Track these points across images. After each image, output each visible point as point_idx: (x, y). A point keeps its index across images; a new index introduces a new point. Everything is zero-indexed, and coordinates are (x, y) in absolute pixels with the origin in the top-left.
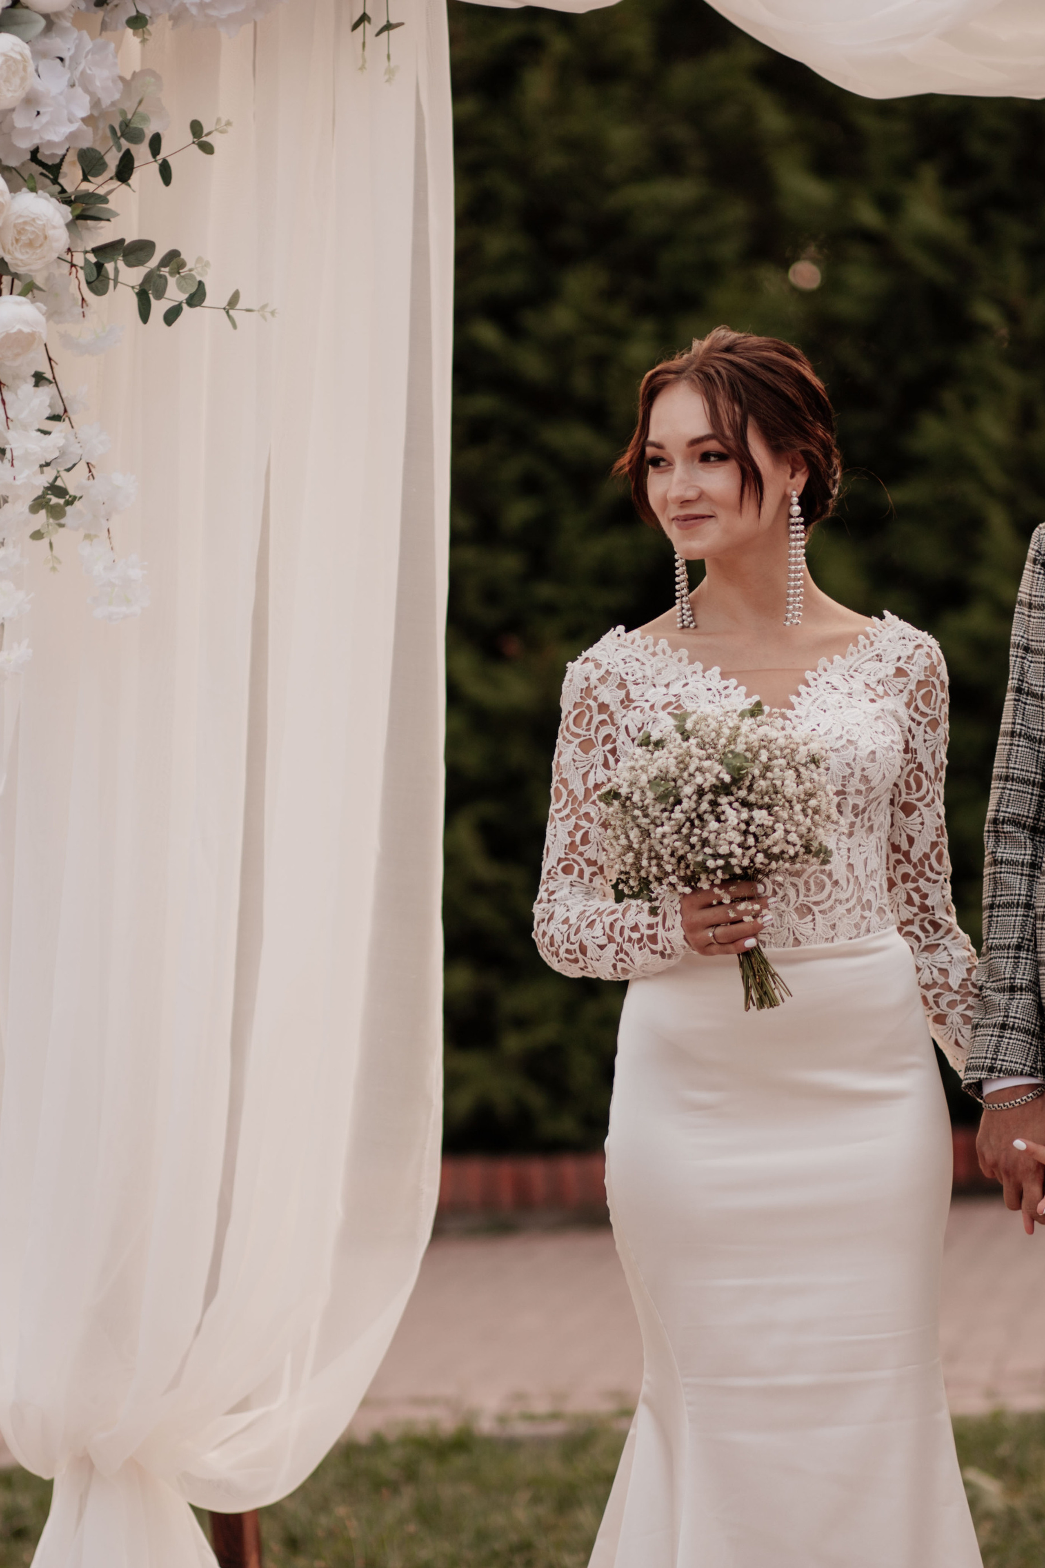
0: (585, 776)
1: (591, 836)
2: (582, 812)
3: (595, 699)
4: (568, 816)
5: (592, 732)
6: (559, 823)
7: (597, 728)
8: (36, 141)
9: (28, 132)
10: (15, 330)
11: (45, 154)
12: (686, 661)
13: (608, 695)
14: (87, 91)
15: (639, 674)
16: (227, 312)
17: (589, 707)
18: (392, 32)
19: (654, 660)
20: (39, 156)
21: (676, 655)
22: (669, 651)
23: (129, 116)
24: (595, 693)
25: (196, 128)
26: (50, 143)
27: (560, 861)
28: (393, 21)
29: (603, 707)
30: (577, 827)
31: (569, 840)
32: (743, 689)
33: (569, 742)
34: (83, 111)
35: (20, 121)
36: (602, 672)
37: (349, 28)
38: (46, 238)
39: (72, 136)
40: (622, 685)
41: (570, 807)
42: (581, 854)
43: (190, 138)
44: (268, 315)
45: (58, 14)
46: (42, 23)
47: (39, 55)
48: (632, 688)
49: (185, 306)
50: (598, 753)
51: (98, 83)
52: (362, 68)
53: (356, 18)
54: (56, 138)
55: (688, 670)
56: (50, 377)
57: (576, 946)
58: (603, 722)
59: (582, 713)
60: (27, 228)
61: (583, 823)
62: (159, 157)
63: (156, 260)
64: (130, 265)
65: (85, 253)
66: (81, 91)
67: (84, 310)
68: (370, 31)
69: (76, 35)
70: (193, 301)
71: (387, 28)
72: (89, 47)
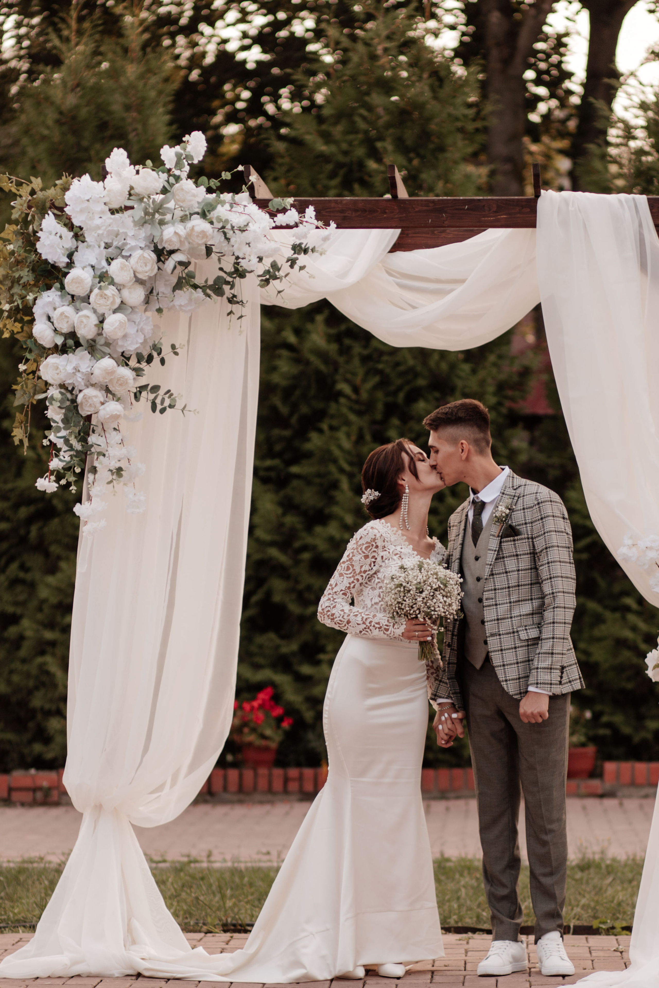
0: (361, 566)
5: (370, 553)
8: (124, 349)
9: (122, 346)
10: (114, 413)
11: (127, 354)
14: (143, 334)
16: (183, 411)
17: (372, 545)
18: (243, 318)
20: (124, 354)
23: (156, 343)
25: (173, 347)
26: (129, 351)
28: (243, 315)
29: (377, 546)
34: (141, 340)
35: (120, 343)
36: (380, 534)
37: (227, 314)
38: (127, 383)
39: (137, 348)
43: (171, 350)
44: (196, 413)
45: (135, 307)
46: (131, 310)
47: (129, 320)
49: (168, 408)
50: (369, 561)
51: (146, 331)
52: (229, 329)
53: (229, 311)
54: (132, 349)
56: (117, 429)
57: (346, 620)
60: (122, 379)
62: (161, 356)
63: (162, 392)
64: (152, 393)
65: (136, 388)
66: (141, 333)
67: (132, 407)
68: (234, 317)
69: (140, 314)
70: (171, 406)
71: (241, 317)
72: (144, 318)
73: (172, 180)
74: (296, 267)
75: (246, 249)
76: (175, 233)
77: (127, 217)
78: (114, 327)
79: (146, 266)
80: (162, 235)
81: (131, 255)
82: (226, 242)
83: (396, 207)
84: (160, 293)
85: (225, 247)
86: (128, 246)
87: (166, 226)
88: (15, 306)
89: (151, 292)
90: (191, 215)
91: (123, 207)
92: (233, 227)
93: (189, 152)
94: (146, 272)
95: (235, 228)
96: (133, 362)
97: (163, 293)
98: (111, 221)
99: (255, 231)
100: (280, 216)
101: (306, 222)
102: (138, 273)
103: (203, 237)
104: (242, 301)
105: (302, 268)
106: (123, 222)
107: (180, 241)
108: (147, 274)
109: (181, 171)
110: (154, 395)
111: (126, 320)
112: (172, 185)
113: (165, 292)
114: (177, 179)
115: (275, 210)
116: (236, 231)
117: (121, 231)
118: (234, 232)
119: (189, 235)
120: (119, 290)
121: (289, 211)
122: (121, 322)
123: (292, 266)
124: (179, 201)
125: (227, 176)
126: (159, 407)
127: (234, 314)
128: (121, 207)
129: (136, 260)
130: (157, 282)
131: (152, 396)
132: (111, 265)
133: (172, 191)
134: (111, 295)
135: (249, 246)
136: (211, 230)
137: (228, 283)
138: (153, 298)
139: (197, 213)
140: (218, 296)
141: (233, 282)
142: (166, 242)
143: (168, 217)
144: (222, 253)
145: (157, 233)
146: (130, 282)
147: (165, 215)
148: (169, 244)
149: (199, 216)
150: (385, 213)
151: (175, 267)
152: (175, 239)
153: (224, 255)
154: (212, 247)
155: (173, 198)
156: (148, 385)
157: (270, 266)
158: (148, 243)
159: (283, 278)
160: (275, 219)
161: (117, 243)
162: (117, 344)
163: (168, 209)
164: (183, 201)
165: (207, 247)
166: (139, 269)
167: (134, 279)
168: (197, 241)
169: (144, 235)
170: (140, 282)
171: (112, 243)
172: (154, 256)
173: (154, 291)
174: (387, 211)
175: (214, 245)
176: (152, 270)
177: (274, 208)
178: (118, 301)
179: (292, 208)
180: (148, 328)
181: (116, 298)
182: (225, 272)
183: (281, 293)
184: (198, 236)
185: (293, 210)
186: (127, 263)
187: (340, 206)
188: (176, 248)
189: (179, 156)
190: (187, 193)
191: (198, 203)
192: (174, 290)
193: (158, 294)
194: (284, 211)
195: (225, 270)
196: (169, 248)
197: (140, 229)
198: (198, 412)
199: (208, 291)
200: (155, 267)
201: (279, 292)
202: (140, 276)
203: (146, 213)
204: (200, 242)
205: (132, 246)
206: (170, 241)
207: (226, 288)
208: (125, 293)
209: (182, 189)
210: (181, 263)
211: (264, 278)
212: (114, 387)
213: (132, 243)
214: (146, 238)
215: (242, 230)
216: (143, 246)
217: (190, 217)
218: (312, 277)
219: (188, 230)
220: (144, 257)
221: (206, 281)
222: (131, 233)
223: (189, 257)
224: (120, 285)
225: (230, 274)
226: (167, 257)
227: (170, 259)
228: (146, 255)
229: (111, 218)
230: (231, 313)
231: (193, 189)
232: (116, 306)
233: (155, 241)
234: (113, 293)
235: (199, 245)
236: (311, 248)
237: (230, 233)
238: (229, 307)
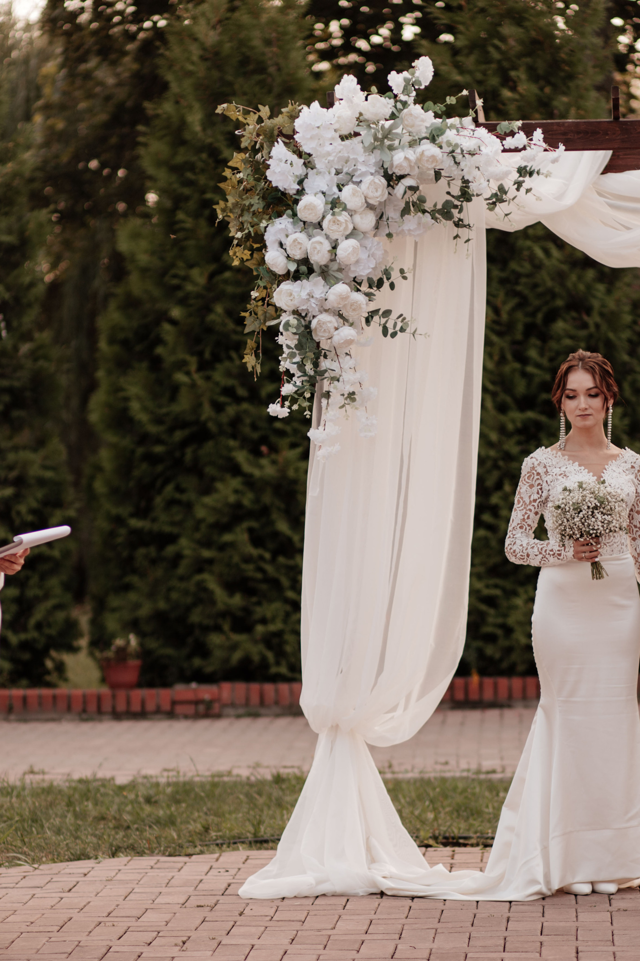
0: (530, 497)
1: (530, 517)
2: (528, 508)
3: (536, 471)
4: (522, 510)
5: (534, 482)
6: (519, 512)
7: (535, 481)
8: (357, 275)
9: (355, 271)
10: (347, 338)
11: (359, 279)
12: (567, 460)
13: (540, 470)
14: (375, 259)
15: (550, 464)
16: (414, 335)
17: (533, 473)
18: (470, 242)
19: (555, 459)
20: (356, 279)
21: (564, 458)
22: (561, 456)
23: (387, 268)
24: (536, 469)
25: (402, 271)
26: (362, 276)
27: (518, 524)
28: (470, 238)
29: (538, 474)
30: (526, 513)
31: (522, 517)
32: (586, 470)
33: (525, 485)
34: (373, 265)
35: (353, 268)
36: (538, 462)
37: (452, 238)
38: (360, 308)
39: (369, 273)
40: (545, 467)
41: (523, 506)
42: (526, 522)
43: (400, 274)
44: (427, 337)
45: (366, 233)
46: (362, 235)
47: (361, 245)
48: (548, 468)
49: (399, 332)
50: (535, 489)
51: (378, 256)
52: (455, 252)
53: (455, 235)
54: (364, 274)
55: (567, 463)
56: (349, 353)
57: (525, 554)
58: (538, 479)
59: (530, 476)
60: (355, 304)
61: (528, 512)
62: (390, 281)
63: (393, 316)
64: (384, 318)
65: (368, 313)
66: (372, 258)
67: (362, 331)
68: (461, 241)
69: (371, 239)
70: (402, 330)
71: (468, 240)
72: (376, 244)
73: (399, 105)
74: (523, 190)
75: (476, 172)
76: (406, 158)
77: (357, 143)
78: (348, 252)
79: (377, 191)
80: (392, 160)
81: (361, 181)
82: (456, 166)
83: (618, 129)
84: (390, 219)
85: (455, 172)
86: (359, 172)
87: (396, 151)
88: (246, 234)
89: (381, 217)
90: (421, 140)
91: (352, 133)
92: (462, 151)
93: (418, 77)
94: (377, 198)
95: (465, 152)
96: (364, 288)
97: (392, 218)
98: (342, 147)
99: (487, 155)
100: (509, 139)
101: (534, 144)
102: (369, 198)
103: (432, 162)
104: (469, 225)
105: (528, 191)
106: (353, 148)
107: (410, 166)
108: (378, 199)
109: (409, 96)
110: (386, 319)
111: (359, 246)
112: (400, 111)
113: (394, 217)
114: (405, 104)
115: (503, 134)
116: (466, 155)
117: (351, 157)
118: (464, 156)
119: (419, 160)
120: (351, 216)
121: (517, 134)
122: (354, 248)
123: (518, 189)
124: (407, 126)
125: (452, 101)
126: (390, 331)
127: (460, 237)
128: (350, 134)
129: (367, 185)
130: (387, 207)
131: (383, 321)
132: (343, 191)
133: (400, 116)
134: (343, 221)
135: (479, 170)
136: (441, 154)
137: (456, 207)
138: (383, 223)
139: (426, 138)
140: (446, 220)
141: (461, 206)
142: (396, 167)
143: (396, 142)
144: (451, 177)
145: (386, 159)
146: (361, 207)
147: (394, 140)
148: (399, 170)
149: (428, 141)
150: (607, 134)
151: (405, 192)
152: (405, 164)
153: (453, 179)
154: (441, 171)
155: (402, 123)
156: (379, 309)
157: (497, 189)
158: (378, 169)
159: (511, 201)
160: (504, 142)
161: (347, 169)
162: (350, 269)
163: (397, 134)
164: (412, 126)
165: (435, 172)
166: (370, 194)
167: (366, 205)
168: (426, 165)
169: (374, 161)
170: (370, 207)
171: (342, 169)
172: (384, 182)
173: (384, 216)
174: (609, 133)
175: (443, 169)
176: (382, 195)
177: (502, 131)
178: (351, 227)
179: (520, 131)
180: (379, 253)
181: (349, 224)
182: (453, 196)
183: (508, 216)
184: (428, 161)
185: (522, 133)
186: (358, 189)
187: (562, 128)
188: (406, 173)
189: (406, 80)
190: (416, 118)
191: (427, 128)
192: (402, 215)
193: (388, 219)
194: (512, 134)
195: (452, 194)
196: (399, 173)
197: (369, 155)
198: (429, 336)
199: (437, 215)
200: (385, 193)
201: (506, 215)
202: (371, 201)
203: (376, 139)
204: (430, 167)
205: (362, 172)
206: (400, 166)
207: (455, 212)
208: (357, 218)
209: (411, 115)
210: (411, 188)
211: (491, 201)
212: (347, 312)
213: (362, 168)
214: (376, 164)
215: (472, 154)
216: (373, 171)
217: (420, 142)
218: (539, 199)
219: (418, 155)
220: (375, 183)
221: (435, 205)
222: (361, 159)
223: (419, 181)
224: (352, 211)
225: (457, 198)
226: (397, 182)
227: (400, 184)
228: (377, 181)
229: (341, 145)
230: (456, 237)
231: (422, 114)
232: (348, 232)
233: (385, 166)
234: (346, 218)
235: (428, 169)
236: (536, 171)
237: (459, 158)
238: (456, 231)
